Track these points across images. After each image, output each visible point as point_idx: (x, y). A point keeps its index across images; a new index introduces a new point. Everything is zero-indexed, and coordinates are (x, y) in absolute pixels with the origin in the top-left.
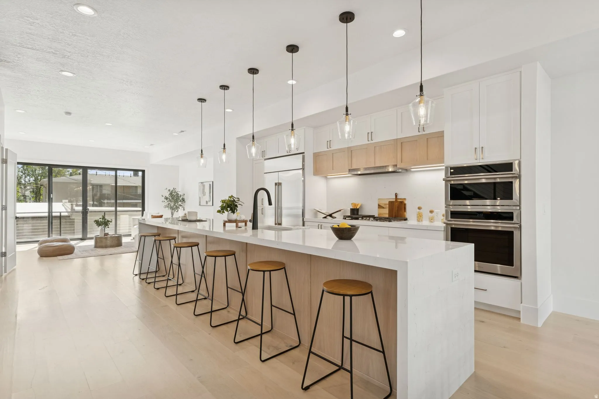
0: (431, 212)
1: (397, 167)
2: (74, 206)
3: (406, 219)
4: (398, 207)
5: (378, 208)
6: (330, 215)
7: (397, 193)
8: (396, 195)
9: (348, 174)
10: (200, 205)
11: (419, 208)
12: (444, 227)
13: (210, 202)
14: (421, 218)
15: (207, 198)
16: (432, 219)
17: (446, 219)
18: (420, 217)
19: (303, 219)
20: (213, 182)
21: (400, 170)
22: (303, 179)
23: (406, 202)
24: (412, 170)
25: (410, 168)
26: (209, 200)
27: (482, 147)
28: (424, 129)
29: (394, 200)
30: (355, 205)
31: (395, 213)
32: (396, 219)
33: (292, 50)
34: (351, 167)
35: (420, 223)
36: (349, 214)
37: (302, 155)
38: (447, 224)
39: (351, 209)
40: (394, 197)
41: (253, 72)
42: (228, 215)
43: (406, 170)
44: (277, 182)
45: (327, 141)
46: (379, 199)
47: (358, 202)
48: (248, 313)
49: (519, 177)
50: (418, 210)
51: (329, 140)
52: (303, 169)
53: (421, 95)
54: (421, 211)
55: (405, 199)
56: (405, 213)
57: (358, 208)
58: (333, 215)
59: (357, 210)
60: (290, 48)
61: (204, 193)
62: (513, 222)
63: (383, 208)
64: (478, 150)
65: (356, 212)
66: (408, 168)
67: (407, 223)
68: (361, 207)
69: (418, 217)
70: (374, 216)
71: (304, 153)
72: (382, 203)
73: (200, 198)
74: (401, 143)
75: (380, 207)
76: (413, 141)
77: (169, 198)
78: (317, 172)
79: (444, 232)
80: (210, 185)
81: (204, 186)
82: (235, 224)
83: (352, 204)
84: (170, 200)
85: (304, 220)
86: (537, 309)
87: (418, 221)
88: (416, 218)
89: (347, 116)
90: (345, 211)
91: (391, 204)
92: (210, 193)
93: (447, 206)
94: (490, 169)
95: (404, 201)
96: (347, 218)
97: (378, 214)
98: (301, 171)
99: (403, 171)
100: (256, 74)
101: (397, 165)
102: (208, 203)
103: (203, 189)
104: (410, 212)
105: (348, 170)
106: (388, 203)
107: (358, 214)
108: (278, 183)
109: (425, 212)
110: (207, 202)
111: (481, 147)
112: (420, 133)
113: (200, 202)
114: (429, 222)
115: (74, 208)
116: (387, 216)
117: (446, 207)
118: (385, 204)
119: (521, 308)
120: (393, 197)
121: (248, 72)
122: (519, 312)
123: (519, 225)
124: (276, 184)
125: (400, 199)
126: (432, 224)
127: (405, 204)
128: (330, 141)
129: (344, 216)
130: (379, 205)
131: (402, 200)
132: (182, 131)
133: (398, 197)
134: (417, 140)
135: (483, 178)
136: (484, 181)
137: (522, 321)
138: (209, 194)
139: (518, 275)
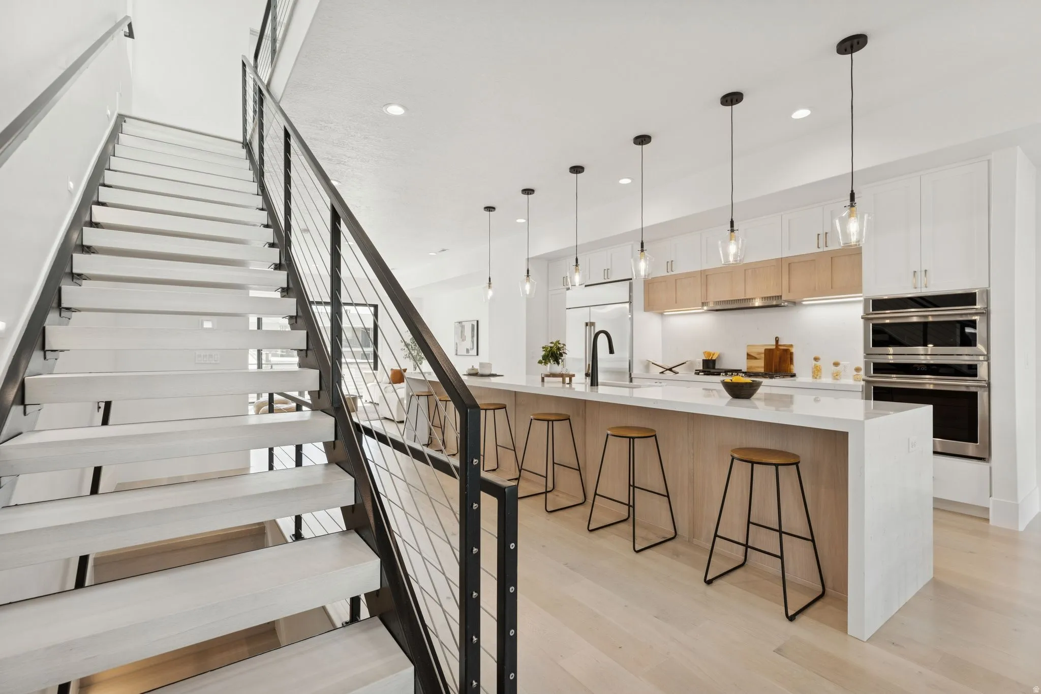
0: (836, 364)
1: (783, 299)
2: (270, 355)
3: (793, 376)
4: (780, 358)
5: (747, 359)
6: (670, 370)
7: (779, 336)
8: (777, 340)
9: (700, 309)
10: (456, 355)
11: (816, 359)
12: (863, 386)
13: (473, 350)
14: (819, 373)
15: (468, 343)
16: (837, 375)
17: (866, 374)
18: (816, 372)
19: (630, 375)
20: (478, 321)
21: (786, 304)
22: (630, 316)
23: (793, 350)
24: (804, 303)
25: (800, 300)
26: (472, 347)
27: (926, 271)
28: (826, 244)
29: (774, 347)
30: (709, 354)
31: (775, 365)
32: (778, 375)
33: (642, 141)
34: (707, 300)
35: (818, 381)
36: (701, 368)
37: (628, 282)
38: (867, 382)
39: (703, 360)
40: (774, 343)
41: (577, 171)
42: (550, 368)
43: (794, 303)
44: (588, 321)
45: (668, 262)
46: (748, 346)
47: (715, 350)
48: (587, 498)
49: (986, 313)
50: (814, 362)
51: (670, 261)
52: (630, 302)
53: (852, 206)
54: (818, 363)
55: (791, 346)
56: (792, 366)
57: (714, 358)
58: (673, 369)
59: (714, 362)
60: (639, 140)
61: (463, 337)
62: (977, 378)
63: (756, 358)
64: (918, 274)
65: (711, 365)
66: (797, 301)
67: (795, 380)
68: (719, 357)
69: (813, 372)
70: (741, 370)
71: (631, 279)
72: (754, 351)
73: (457, 344)
74: (789, 264)
75: (750, 357)
76: (809, 261)
77: (411, 344)
78: (649, 307)
79: (862, 394)
80: (473, 326)
81: (463, 327)
82: (561, 379)
83: (704, 353)
84: (412, 347)
85: (632, 376)
86: (1017, 506)
87: (815, 377)
88: (811, 374)
89: (732, 233)
90: (692, 363)
91: (769, 353)
92: (473, 337)
93: (868, 355)
94: (925, 303)
95: (790, 348)
96: (700, 374)
97: (747, 369)
98: (627, 305)
99: (790, 305)
100: (580, 173)
101: (781, 296)
102: (470, 351)
103: (462, 332)
104: (801, 364)
105: (700, 304)
106: (763, 351)
107: (714, 368)
108: (591, 323)
109: (826, 365)
110: (468, 351)
111: (923, 269)
112: (821, 250)
113: (457, 350)
114: (834, 379)
115: (269, 359)
116: (762, 370)
117: (865, 357)
118: (759, 354)
119: (990, 504)
120: (771, 343)
121: (570, 172)
122: (987, 509)
123: (986, 383)
124: (587, 324)
125: (784, 345)
126: (838, 382)
127: (792, 354)
128: (672, 261)
129: (696, 370)
130: (748, 355)
131: (786, 347)
132: (443, 250)
133: (780, 343)
134: (814, 260)
135: (914, 316)
136: (915, 319)
137: (991, 523)
138: (470, 339)
139: (986, 456)
